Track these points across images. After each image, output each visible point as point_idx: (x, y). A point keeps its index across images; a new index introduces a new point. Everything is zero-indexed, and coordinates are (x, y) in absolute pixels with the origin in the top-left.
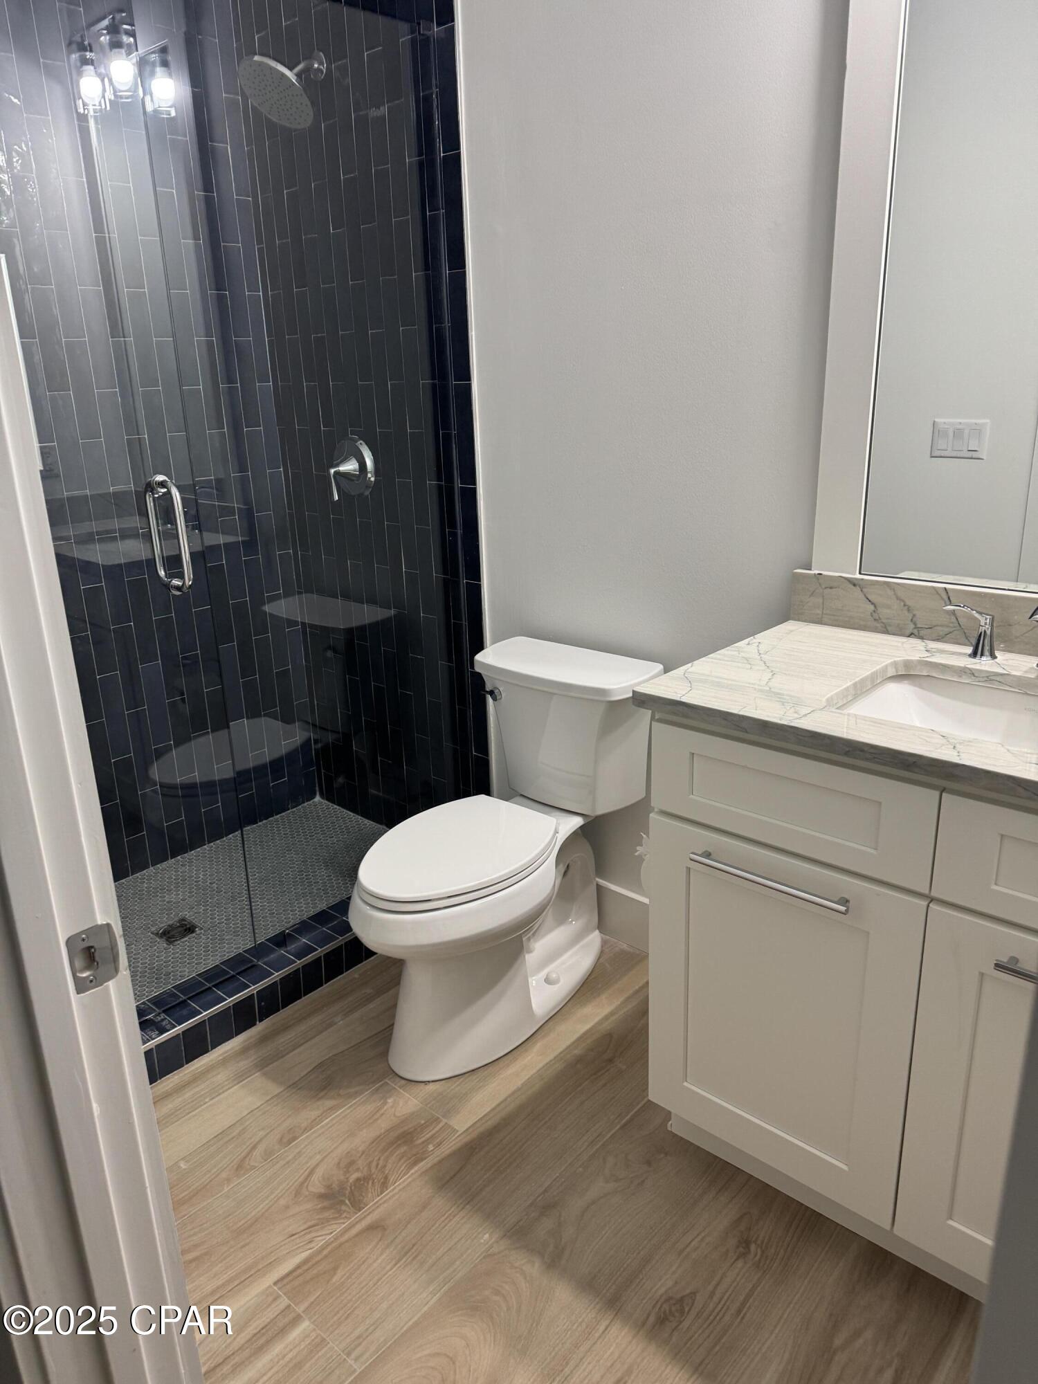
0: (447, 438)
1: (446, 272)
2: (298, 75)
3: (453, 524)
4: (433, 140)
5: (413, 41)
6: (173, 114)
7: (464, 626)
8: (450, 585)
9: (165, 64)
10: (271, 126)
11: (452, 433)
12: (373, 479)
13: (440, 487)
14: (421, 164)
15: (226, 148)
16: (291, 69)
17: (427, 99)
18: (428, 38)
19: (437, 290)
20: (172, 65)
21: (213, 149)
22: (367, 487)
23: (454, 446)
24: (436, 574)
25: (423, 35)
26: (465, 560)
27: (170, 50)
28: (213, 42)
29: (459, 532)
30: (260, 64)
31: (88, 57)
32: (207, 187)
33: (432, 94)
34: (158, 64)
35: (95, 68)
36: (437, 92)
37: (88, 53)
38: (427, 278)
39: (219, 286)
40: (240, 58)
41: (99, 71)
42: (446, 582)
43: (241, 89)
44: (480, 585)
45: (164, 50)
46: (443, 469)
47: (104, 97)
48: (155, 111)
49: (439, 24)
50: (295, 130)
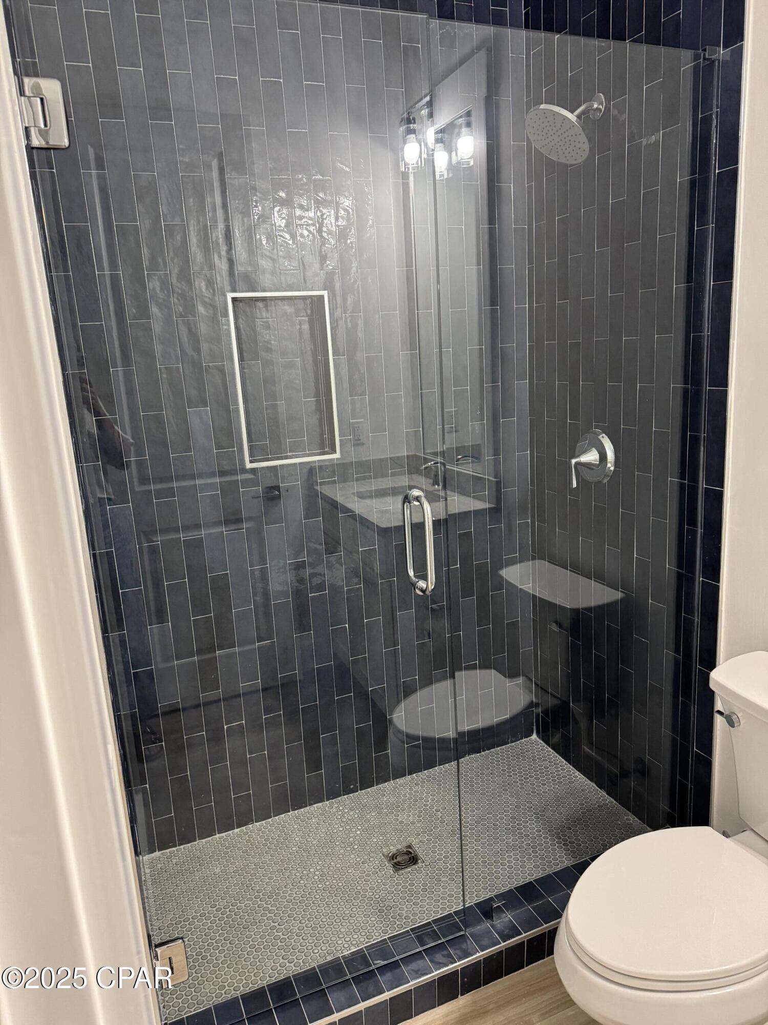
0: (695, 440)
1: (710, 283)
2: (579, 117)
3: (693, 522)
4: (709, 159)
5: (696, 68)
6: (472, 163)
7: (696, 622)
8: (684, 579)
9: (469, 125)
10: (550, 164)
11: (700, 436)
12: (612, 469)
13: (682, 486)
14: (692, 183)
15: (510, 187)
16: (572, 112)
17: (707, 121)
18: (713, 62)
19: (699, 301)
20: (474, 124)
21: (499, 188)
22: (606, 476)
23: (702, 448)
24: (669, 566)
25: (708, 59)
26: (704, 560)
27: (473, 113)
28: (507, 100)
29: (700, 531)
30: (545, 111)
31: (412, 128)
32: (491, 220)
33: (711, 115)
34: (463, 126)
35: (416, 136)
36: (717, 112)
37: (412, 125)
38: (689, 290)
39: (493, 302)
40: (528, 109)
41: (419, 138)
42: (680, 576)
43: (527, 137)
44: (719, 586)
45: (468, 114)
46: (687, 468)
47: (420, 157)
48: (459, 163)
49: (725, 47)
50: (571, 165)
